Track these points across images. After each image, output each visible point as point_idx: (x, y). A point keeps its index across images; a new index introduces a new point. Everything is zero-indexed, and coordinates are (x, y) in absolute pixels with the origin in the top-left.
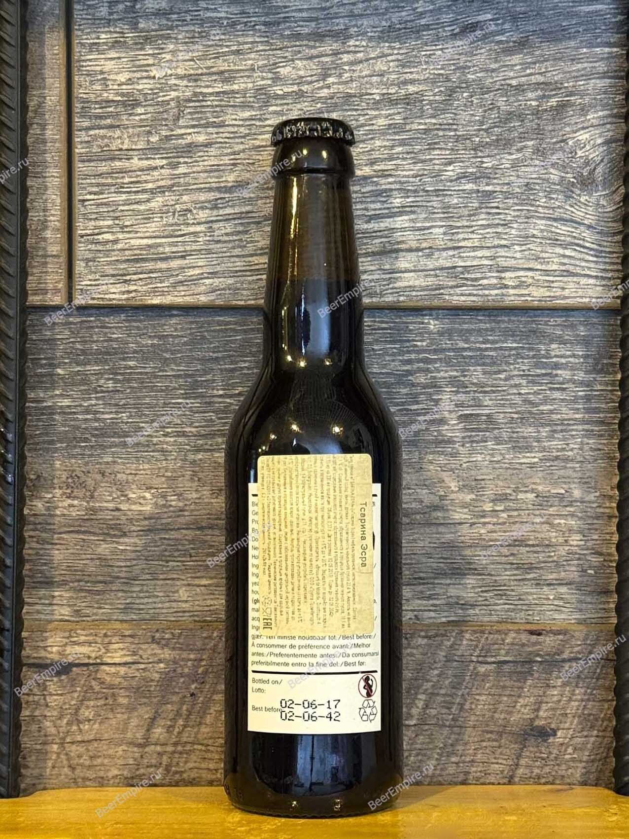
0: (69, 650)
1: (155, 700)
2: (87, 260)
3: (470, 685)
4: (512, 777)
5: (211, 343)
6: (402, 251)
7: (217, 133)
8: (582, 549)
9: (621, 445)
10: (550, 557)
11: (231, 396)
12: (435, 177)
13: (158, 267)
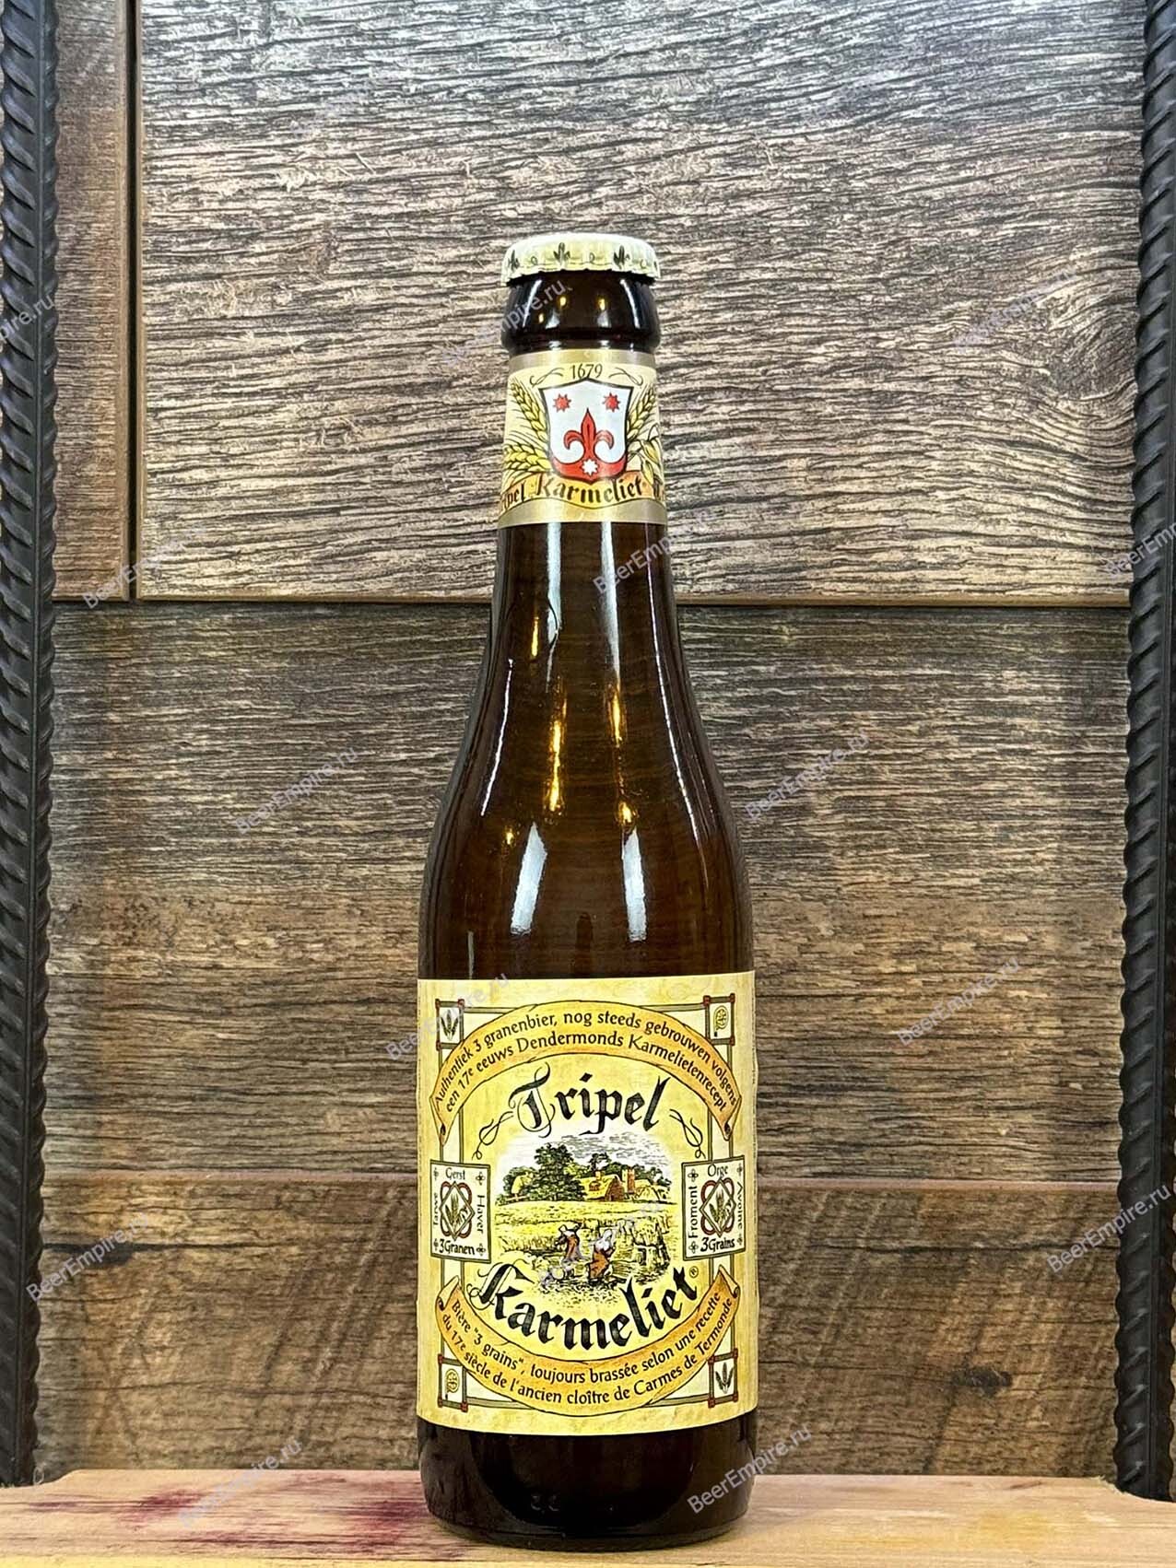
0: (127, 1220)
1: (283, 1312)
2: (162, 518)
3: (853, 1292)
4: (929, 1461)
5: (386, 666)
6: (731, 500)
7: (397, 288)
8: (1060, 1045)
9: (1130, 855)
10: (1000, 1057)
11: (420, 763)
12: (791, 366)
13: (289, 529)
